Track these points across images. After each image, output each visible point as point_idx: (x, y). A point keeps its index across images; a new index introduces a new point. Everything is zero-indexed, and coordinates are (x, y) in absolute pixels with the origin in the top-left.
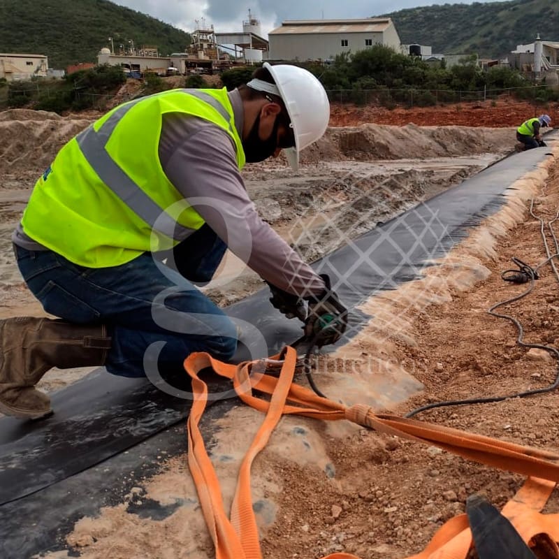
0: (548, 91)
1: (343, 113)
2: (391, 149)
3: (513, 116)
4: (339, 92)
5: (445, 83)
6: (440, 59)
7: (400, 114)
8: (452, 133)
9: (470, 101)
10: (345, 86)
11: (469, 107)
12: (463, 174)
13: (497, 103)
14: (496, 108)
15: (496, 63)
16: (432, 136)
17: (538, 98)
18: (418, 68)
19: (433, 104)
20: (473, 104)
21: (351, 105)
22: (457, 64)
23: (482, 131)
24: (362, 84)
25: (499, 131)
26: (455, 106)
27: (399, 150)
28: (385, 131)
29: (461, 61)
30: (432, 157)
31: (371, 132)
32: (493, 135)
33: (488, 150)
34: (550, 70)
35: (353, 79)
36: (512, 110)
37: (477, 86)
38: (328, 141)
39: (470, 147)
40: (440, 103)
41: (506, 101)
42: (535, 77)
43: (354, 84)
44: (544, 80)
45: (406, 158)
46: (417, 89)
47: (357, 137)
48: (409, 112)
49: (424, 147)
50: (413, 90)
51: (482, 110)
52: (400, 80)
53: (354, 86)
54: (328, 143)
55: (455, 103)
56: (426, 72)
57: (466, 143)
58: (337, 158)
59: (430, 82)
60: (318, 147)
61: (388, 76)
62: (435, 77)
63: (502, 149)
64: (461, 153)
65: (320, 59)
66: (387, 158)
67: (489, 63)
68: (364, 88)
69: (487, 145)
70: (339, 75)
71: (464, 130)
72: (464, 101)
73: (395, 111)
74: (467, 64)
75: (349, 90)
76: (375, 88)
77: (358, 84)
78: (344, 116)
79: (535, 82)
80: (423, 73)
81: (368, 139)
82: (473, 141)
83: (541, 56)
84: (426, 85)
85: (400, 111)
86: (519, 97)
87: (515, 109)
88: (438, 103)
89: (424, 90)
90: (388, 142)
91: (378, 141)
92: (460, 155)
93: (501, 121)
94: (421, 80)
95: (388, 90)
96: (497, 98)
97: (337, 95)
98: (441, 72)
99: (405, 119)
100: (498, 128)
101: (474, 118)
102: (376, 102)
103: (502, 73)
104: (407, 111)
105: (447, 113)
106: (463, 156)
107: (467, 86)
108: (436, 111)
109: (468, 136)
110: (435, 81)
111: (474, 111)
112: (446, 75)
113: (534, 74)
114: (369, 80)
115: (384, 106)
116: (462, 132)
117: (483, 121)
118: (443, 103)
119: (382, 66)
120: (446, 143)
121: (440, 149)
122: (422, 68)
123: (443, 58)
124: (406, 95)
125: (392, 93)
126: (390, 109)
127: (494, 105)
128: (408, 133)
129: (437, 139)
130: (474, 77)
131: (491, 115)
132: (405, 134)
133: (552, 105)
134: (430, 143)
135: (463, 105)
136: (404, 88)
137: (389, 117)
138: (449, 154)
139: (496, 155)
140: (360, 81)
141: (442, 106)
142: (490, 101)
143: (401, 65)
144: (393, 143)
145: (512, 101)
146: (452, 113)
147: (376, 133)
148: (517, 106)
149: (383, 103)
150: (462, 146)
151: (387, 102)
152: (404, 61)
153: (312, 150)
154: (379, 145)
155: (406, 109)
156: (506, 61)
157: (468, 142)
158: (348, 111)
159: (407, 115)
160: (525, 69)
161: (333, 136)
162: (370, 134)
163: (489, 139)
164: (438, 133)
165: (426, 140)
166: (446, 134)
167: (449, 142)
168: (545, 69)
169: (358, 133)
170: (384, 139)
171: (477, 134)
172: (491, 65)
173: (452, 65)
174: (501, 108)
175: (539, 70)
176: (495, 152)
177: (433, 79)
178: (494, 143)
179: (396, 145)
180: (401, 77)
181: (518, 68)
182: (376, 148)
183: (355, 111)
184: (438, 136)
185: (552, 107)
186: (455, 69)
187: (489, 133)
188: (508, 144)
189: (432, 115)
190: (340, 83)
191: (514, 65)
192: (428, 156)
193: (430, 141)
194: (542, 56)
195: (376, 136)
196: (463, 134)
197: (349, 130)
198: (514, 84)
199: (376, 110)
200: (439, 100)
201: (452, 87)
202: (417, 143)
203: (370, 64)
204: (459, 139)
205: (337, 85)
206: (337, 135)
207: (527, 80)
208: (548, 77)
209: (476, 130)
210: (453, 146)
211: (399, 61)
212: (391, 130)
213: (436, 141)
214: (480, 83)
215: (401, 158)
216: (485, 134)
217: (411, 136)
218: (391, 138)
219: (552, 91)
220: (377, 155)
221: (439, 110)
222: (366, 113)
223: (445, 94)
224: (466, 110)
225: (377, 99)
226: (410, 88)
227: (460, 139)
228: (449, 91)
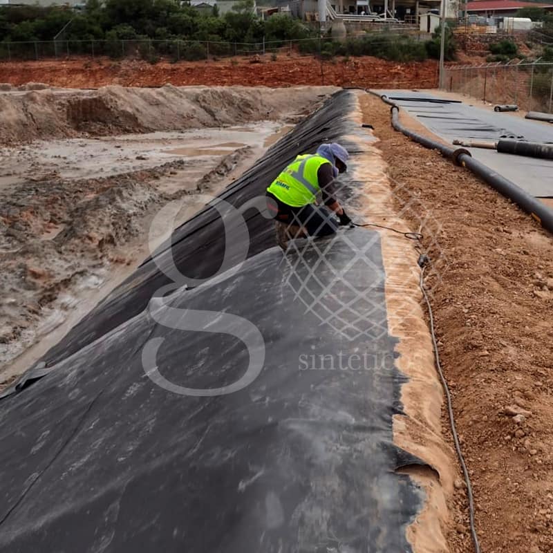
0: (334, 44)
1: (96, 67)
2: (141, 119)
3: (297, 71)
4: (91, 42)
5: (218, 33)
6: (212, 5)
7: (164, 69)
8: (223, 95)
9: (247, 54)
10: (97, 36)
11: (244, 61)
12: (223, 170)
13: (278, 56)
14: (277, 63)
15: (276, 11)
16: (196, 100)
17: (324, 52)
18: (185, 15)
19: (203, 58)
20: (251, 58)
21: (105, 57)
22: (232, 11)
23: (259, 92)
24: (118, 34)
25: (281, 92)
26: (229, 60)
27: (150, 119)
28: (134, 96)
29: (235, 8)
30: (195, 127)
31: (112, 97)
32: (273, 98)
33: (266, 117)
34: (336, 21)
35: (107, 27)
36: (295, 65)
37: (255, 36)
38: (50, 111)
39: (245, 112)
40: (213, 57)
41: (288, 55)
42: (320, 27)
43: (108, 33)
44: (330, 31)
45: (161, 130)
46: (184, 39)
47: (94, 103)
48: (175, 68)
49: (185, 115)
50: (179, 41)
51: (262, 65)
52: (164, 29)
53: (109, 35)
54: (50, 114)
55: (229, 57)
56: (196, 20)
57: (239, 107)
58: (62, 134)
59: (200, 31)
60: (34, 120)
61: (150, 24)
62: (207, 25)
63: (283, 115)
64: (234, 121)
65: (67, 3)
66: (135, 132)
67: (269, 11)
68: (122, 38)
69: (266, 110)
70: (91, 23)
71: (237, 92)
72: (240, 54)
73: (159, 65)
74: (243, 11)
75: (102, 40)
76: (134, 38)
77: (113, 32)
78: (96, 71)
79: (320, 33)
80: (192, 20)
81: (109, 107)
82: (248, 105)
83: (325, 3)
84: (195, 35)
85: (165, 65)
86: (303, 50)
87: (298, 64)
88: (209, 56)
89: (192, 41)
90: (137, 110)
91: (122, 109)
92: (232, 124)
93: (283, 78)
94: (189, 28)
95: (150, 40)
96: (278, 51)
97: (89, 46)
98: (212, 20)
99: (170, 75)
100: (279, 89)
101: (252, 73)
102: (135, 54)
103: (283, 22)
104: (173, 66)
105: (220, 69)
106: (236, 125)
107: (242, 36)
108: (207, 65)
109: (242, 100)
110: (206, 31)
111: (252, 66)
112: (219, 24)
113: (319, 24)
114: (127, 29)
115: (145, 60)
116: (234, 94)
117: (262, 78)
118: (216, 57)
119: (141, 12)
120: (213, 108)
121: (206, 117)
122: (190, 15)
123: (215, 5)
124: (171, 46)
125: (155, 44)
126: (153, 63)
127: (274, 59)
128: (164, 96)
129: (203, 104)
130: (251, 26)
131: (271, 70)
132: (161, 98)
133: (340, 60)
134: (194, 110)
135: (239, 59)
136: (169, 38)
137: (151, 73)
138: (218, 123)
139: (277, 125)
140: (116, 29)
141: (215, 60)
142: (269, 55)
143: (165, 12)
144: (144, 111)
145: (295, 55)
146: (226, 68)
147: (119, 98)
148: (301, 61)
149: (144, 56)
150: (235, 112)
151: (150, 55)
152: (169, 6)
153: (25, 125)
154: (125, 114)
155: (171, 63)
156: (287, 9)
157: (242, 107)
158: (100, 65)
159: (173, 70)
160: (308, 18)
161: (57, 104)
162: (111, 100)
163: (268, 103)
164: (204, 97)
165: (187, 106)
166: (214, 98)
167: (219, 108)
168: (331, 19)
169: (95, 99)
170: (131, 107)
171: (254, 97)
172: (271, 12)
173: (225, 12)
174: (282, 64)
175: (324, 19)
176: (275, 119)
177: (203, 28)
178: (275, 108)
179: (148, 114)
180: (165, 25)
181: (301, 18)
182: (121, 119)
183: (110, 65)
184: (204, 101)
185: (340, 62)
186: (229, 17)
187: (268, 96)
188: (292, 109)
189: (203, 70)
190: (91, 32)
191: (296, 13)
192: (191, 127)
193: (193, 107)
194: (327, 4)
195: (119, 102)
196: (236, 97)
197: (83, 95)
198: (296, 35)
199: (135, 64)
200: (211, 53)
201: (226, 39)
202: (176, 109)
203: (127, 10)
204: (231, 103)
205: (87, 34)
206: (63, 102)
207: (311, 31)
208: (335, 27)
209: (252, 91)
210: (223, 112)
211: (162, 6)
212: (142, 94)
213: (201, 107)
214: (259, 34)
215: (153, 131)
216: (263, 96)
217: (168, 100)
218: (140, 103)
219: (340, 44)
220: (121, 127)
221: (211, 65)
222: (124, 68)
223: (218, 46)
224: (242, 65)
225: (137, 51)
226: (176, 38)
227: (233, 104)
228: (222, 42)
